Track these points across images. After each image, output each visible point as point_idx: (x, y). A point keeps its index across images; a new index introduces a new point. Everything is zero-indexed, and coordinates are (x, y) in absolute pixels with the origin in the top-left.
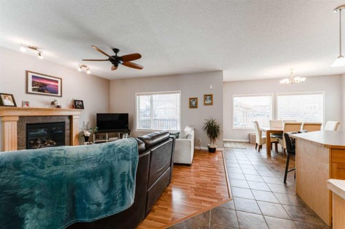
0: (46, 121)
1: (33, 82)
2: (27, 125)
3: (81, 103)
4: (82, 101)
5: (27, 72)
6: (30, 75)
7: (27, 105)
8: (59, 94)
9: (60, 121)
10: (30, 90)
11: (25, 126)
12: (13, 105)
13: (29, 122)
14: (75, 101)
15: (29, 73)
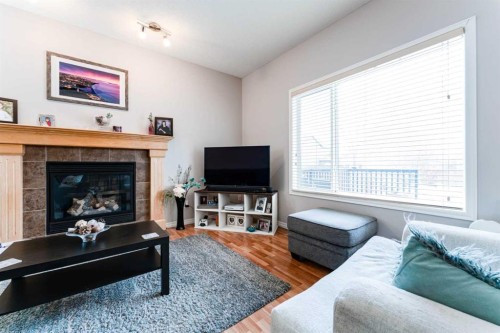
0: (92, 159)
1: (62, 77)
2: (49, 164)
3: (168, 123)
4: (171, 120)
5: (49, 55)
6: (55, 62)
7: (49, 123)
8: (122, 104)
9: (123, 160)
10: (55, 92)
11: (44, 166)
12: (10, 119)
13: (53, 159)
14: (157, 119)
15: (53, 58)
